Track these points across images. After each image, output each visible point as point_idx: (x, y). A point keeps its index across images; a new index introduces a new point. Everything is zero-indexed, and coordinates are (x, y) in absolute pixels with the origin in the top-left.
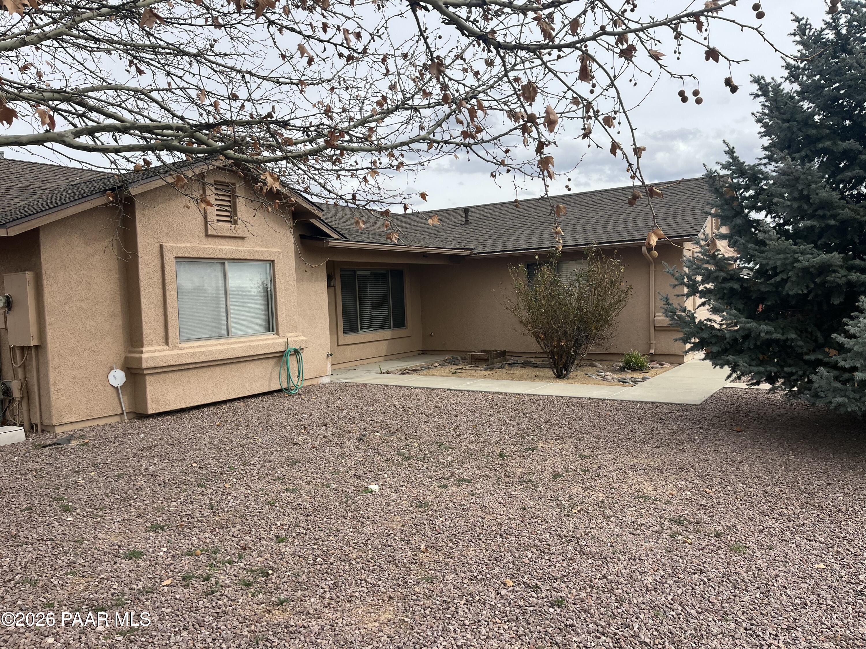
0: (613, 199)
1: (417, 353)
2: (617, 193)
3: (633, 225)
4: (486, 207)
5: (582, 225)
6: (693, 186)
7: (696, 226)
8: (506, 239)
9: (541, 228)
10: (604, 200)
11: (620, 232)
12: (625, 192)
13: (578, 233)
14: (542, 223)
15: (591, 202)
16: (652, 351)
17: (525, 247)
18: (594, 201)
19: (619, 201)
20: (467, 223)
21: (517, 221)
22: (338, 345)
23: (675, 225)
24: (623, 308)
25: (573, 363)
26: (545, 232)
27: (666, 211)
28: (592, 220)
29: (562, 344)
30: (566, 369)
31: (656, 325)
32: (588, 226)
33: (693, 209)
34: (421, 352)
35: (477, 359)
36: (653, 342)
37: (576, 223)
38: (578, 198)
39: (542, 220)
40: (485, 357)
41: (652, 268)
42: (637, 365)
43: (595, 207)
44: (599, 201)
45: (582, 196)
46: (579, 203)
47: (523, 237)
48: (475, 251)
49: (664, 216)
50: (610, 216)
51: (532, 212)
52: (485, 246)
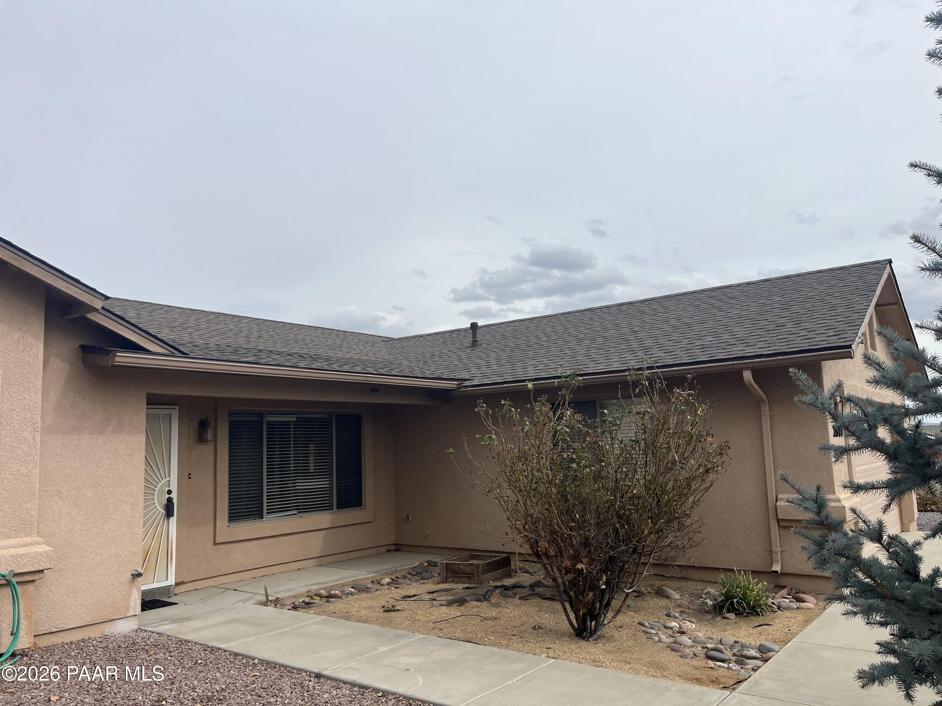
0: (696, 303)
1: (384, 549)
2: (701, 296)
3: (726, 336)
4: (510, 324)
5: (640, 340)
6: (826, 278)
7: (845, 332)
8: (520, 364)
9: (577, 347)
10: (680, 306)
11: (703, 348)
12: (713, 294)
13: (633, 352)
14: (579, 341)
15: (660, 309)
16: (777, 567)
17: (544, 375)
18: (664, 308)
19: (705, 306)
20: (475, 343)
21: (545, 339)
22: (215, 544)
23: (803, 333)
24: (707, 489)
25: (608, 604)
26: (582, 351)
27: (783, 314)
28: (658, 332)
29: (579, 566)
30: (595, 617)
31: (780, 517)
32: (650, 340)
33: (833, 307)
34: (392, 548)
35: (454, 572)
36: (777, 548)
37: (631, 338)
38: (642, 305)
39: (581, 336)
40: (468, 570)
41: (765, 409)
42: (748, 604)
43: (666, 315)
44: (672, 308)
45: (647, 303)
46: (643, 312)
47: (545, 361)
48: (467, 383)
49: (782, 321)
50: (689, 326)
51: (570, 326)
52: (484, 375)
